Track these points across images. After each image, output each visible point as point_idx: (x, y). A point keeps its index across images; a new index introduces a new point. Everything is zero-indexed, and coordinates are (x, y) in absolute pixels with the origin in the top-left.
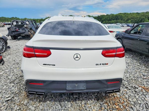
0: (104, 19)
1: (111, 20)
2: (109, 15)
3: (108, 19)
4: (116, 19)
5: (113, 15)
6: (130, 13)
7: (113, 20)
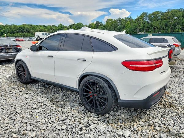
0: (3, 31)
1: (15, 33)
2: (9, 26)
3: (10, 30)
4: (22, 31)
5: (15, 26)
6: (37, 26)
7: (18, 32)
